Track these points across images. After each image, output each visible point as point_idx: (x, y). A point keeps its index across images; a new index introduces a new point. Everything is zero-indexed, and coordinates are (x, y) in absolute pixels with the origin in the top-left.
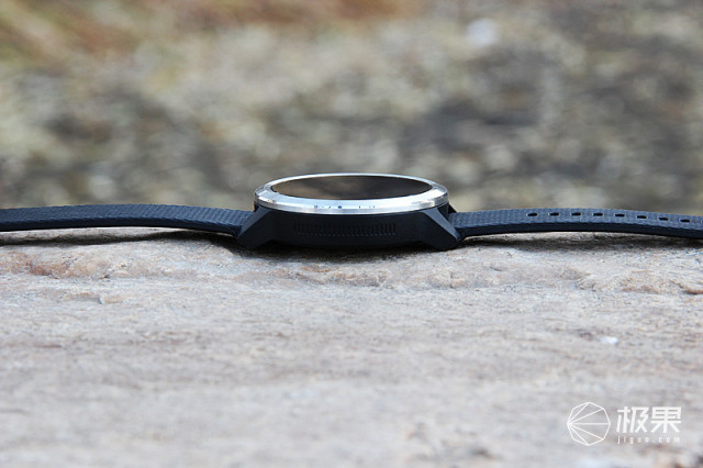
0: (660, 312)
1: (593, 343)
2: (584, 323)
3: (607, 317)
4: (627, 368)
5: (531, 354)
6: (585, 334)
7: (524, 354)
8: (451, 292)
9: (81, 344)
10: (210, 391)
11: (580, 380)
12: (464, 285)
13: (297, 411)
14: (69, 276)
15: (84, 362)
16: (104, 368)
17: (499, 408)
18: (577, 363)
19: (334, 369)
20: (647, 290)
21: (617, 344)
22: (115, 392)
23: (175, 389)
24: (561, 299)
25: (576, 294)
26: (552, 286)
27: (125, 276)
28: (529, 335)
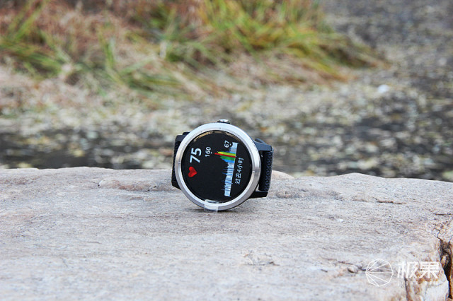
0: (364, 209)
1: (334, 222)
2: (332, 214)
3: (343, 211)
4: (342, 231)
5: (306, 225)
6: (331, 218)
7: (304, 225)
8: (285, 200)
9: (130, 217)
10: (173, 236)
11: (321, 236)
12: (291, 197)
13: (204, 245)
14: (134, 190)
15: (128, 224)
16: (136, 226)
17: (284, 246)
18: (322, 229)
19: (225, 229)
20: (363, 200)
21: (342, 222)
22: (136, 236)
23: (160, 235)
24: (327, 203)
25: (334, 202)
26: (325, 198)
27: (155, 191)
28: (308, 217)
